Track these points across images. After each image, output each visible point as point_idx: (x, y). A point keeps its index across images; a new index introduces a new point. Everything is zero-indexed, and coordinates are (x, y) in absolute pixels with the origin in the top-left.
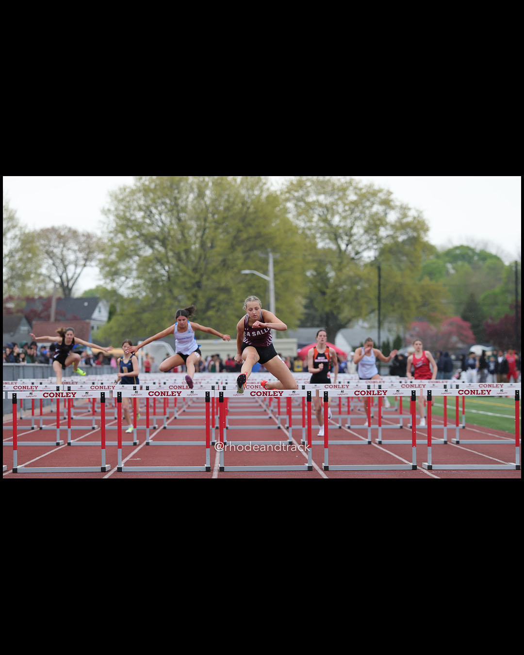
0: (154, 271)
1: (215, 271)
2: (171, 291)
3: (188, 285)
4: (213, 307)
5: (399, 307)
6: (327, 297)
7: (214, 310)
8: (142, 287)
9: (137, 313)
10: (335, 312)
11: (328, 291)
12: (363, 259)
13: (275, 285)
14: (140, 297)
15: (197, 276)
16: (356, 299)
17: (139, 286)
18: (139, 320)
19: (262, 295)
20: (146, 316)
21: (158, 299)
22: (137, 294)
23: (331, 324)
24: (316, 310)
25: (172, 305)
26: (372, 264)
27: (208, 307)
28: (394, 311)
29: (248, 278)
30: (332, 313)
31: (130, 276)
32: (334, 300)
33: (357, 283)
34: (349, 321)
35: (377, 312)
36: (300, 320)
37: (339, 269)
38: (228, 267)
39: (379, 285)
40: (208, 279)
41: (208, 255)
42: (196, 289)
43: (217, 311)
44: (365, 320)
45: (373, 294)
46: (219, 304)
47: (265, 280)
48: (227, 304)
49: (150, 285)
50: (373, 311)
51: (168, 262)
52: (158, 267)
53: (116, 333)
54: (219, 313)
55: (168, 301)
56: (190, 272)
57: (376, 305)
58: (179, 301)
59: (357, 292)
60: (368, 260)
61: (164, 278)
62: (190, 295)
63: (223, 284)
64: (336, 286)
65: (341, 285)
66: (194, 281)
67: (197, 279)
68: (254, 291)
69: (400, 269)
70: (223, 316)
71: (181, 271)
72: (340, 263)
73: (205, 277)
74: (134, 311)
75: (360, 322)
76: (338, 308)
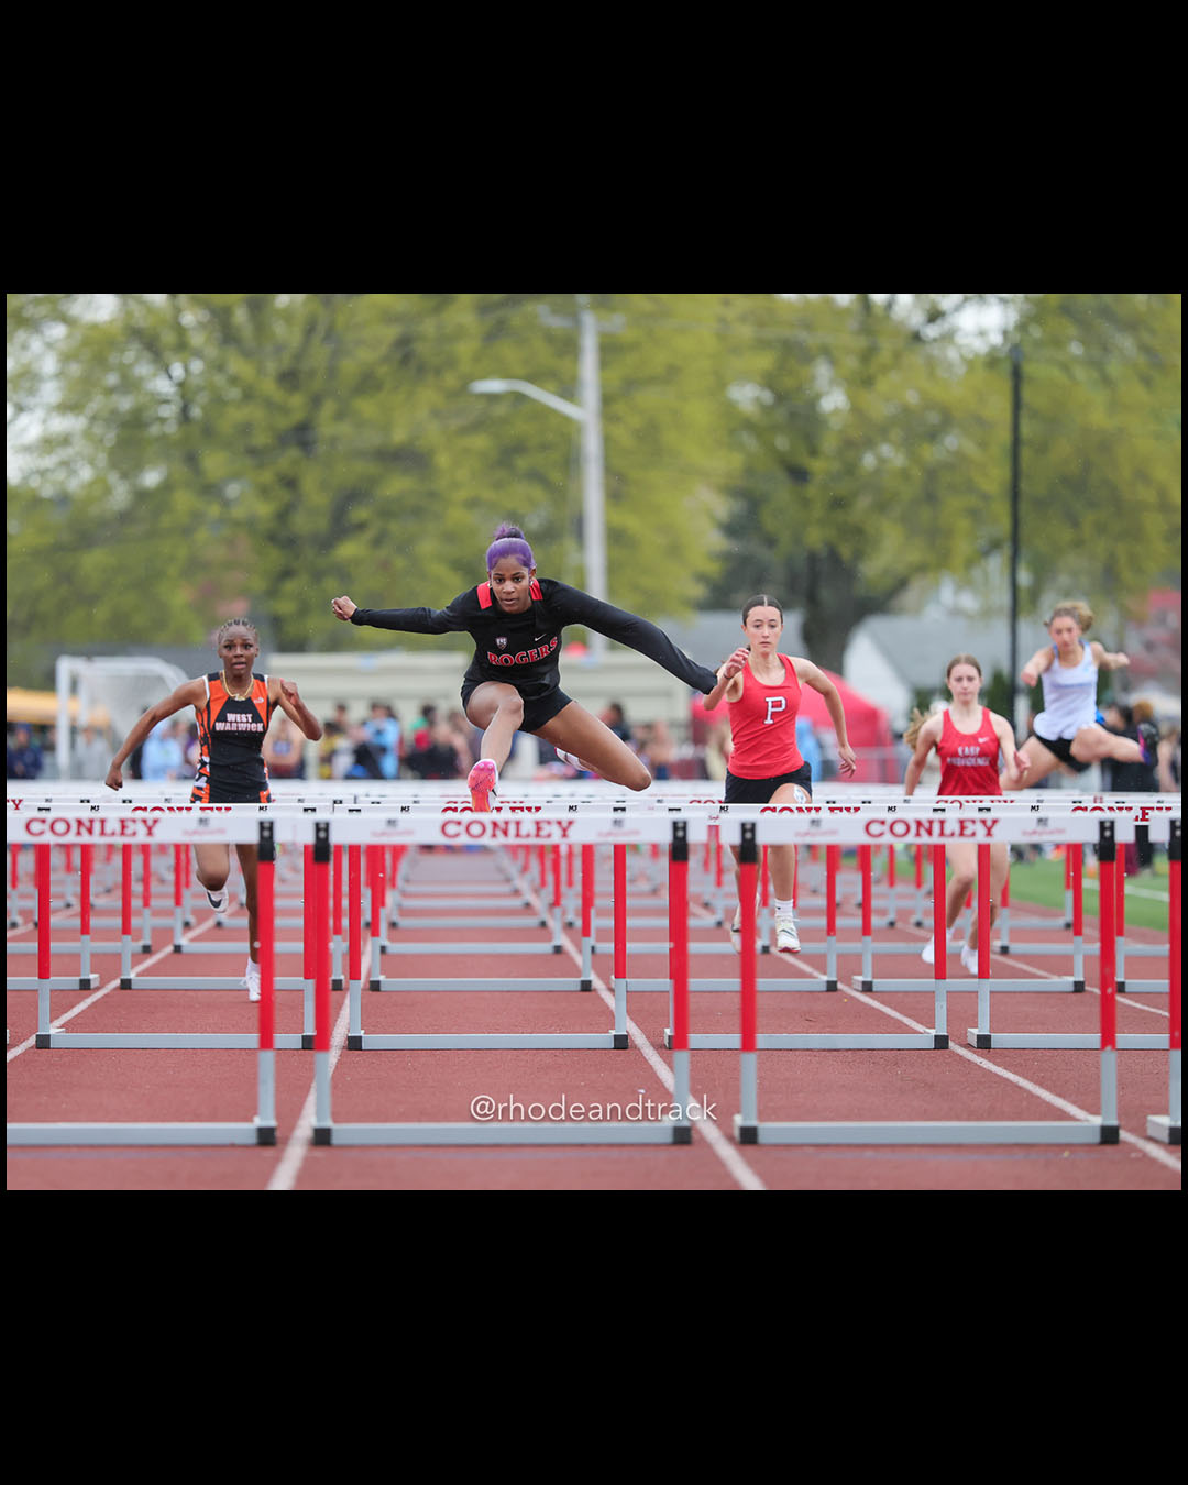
0: (129, 384)
1: (367, 383)
2: (192, 460)
3: (261, 439)
5: (1101, 529)
6: (812, 490)
7: (366, 536)
8: (79, 446)
11: (817, 466)
12: (960, 339)
13: (608, 441)
14: (73, 485)
15: (297, 401)
16: (930, 497)
17: (66, 440)
19: (556, 476)
20: (93, 561)
21: (142, 496)
22: (60, 475)
23: (826, 595)
24: (771, 542)
25: (197, 517)
26: (992, 361)
27: (341, 527)
28: (1078, 544)
29: (500, 410)
30: (834, 556)
31: (31, 401)
32: (839, 504)
33: (933, 435)
34: (902, 584)
35: (1007, 550)
36: (701, 578)
37: (862, 381)
38: (421, 370)
39: (1016, 442)
40: (340, 416)
41: (341, 320)
42: (294, 453)
44: (965, 584)
45: (994, 478)
46: (388, 512)
47: (567, 419)
48: (417, 512)
49: (111, 437)
50: (995, 545)
51: (182, 346)
52: (143, 369)
54: (383, 553)
55: (184, 501)
56: (269, 387)
57: (1003, 526)
58: (226, 503)
59: (932, 474)
60: (980, 347)
61: (170, 411)
62: (267, 476)
63: (399, 436)
64: (852, 446)
65: (869, 444)
66: (284, 423)
67: (298, 416)
68: (522, 463)
69: (1106, 381)
70: (400, 563)
71: (234, 380)
72: (867, 355)
73: (329, 408)
74: (48, 540)
75: (947, 593)
76: (858, 531)
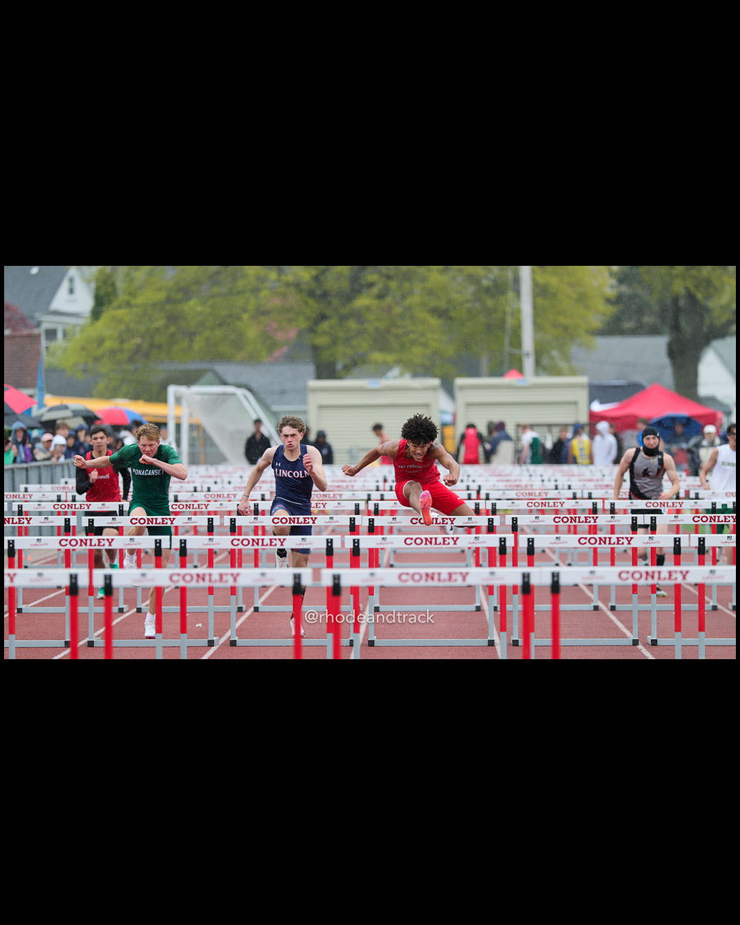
4: (371, 285)
7: (375, 290)
9: (169, 300)
10: (699, 296)
18: (173, 318)
20: (192, 307)
30: (690, 297)
43: (381, 296)
53: (113, 352)
54: (385, 303)
70: (398, 310)
74: (162, 296)
